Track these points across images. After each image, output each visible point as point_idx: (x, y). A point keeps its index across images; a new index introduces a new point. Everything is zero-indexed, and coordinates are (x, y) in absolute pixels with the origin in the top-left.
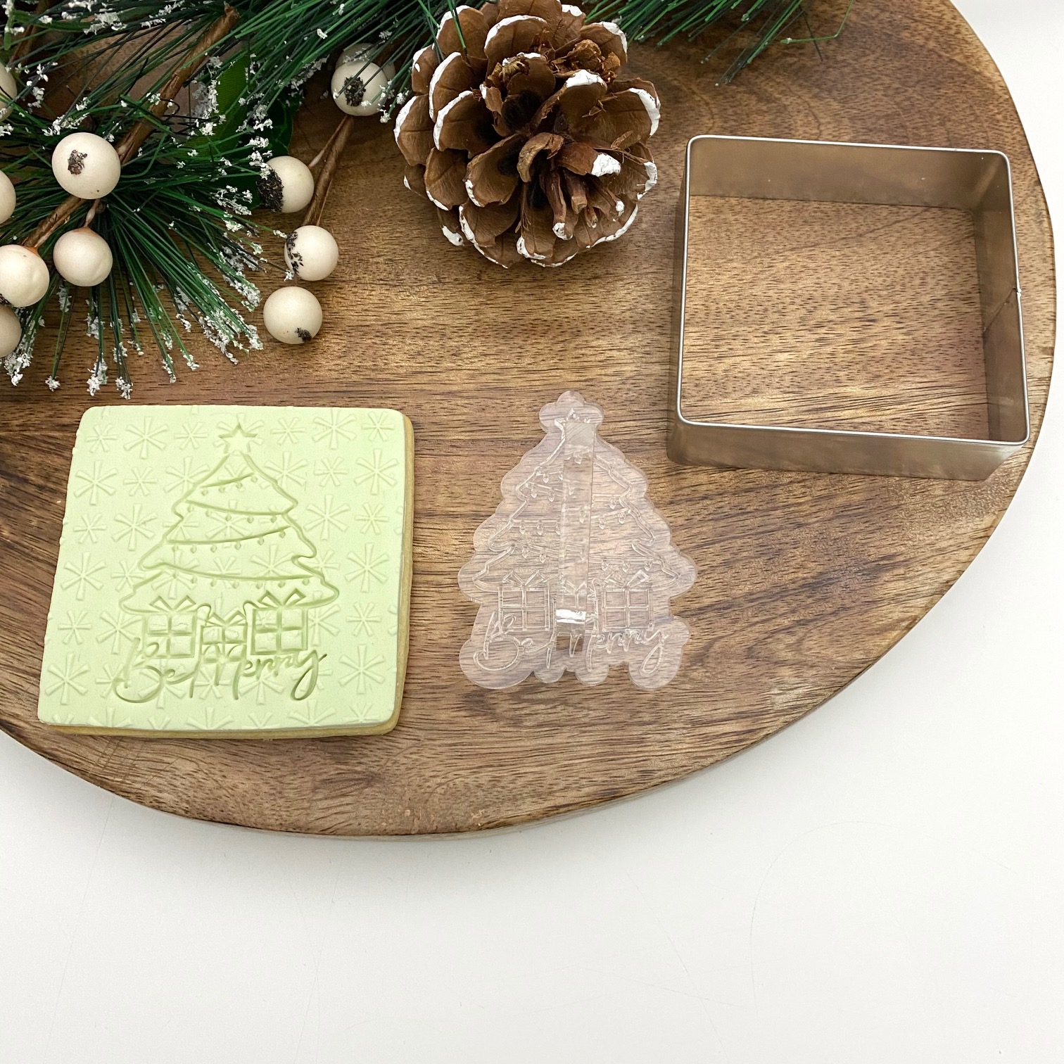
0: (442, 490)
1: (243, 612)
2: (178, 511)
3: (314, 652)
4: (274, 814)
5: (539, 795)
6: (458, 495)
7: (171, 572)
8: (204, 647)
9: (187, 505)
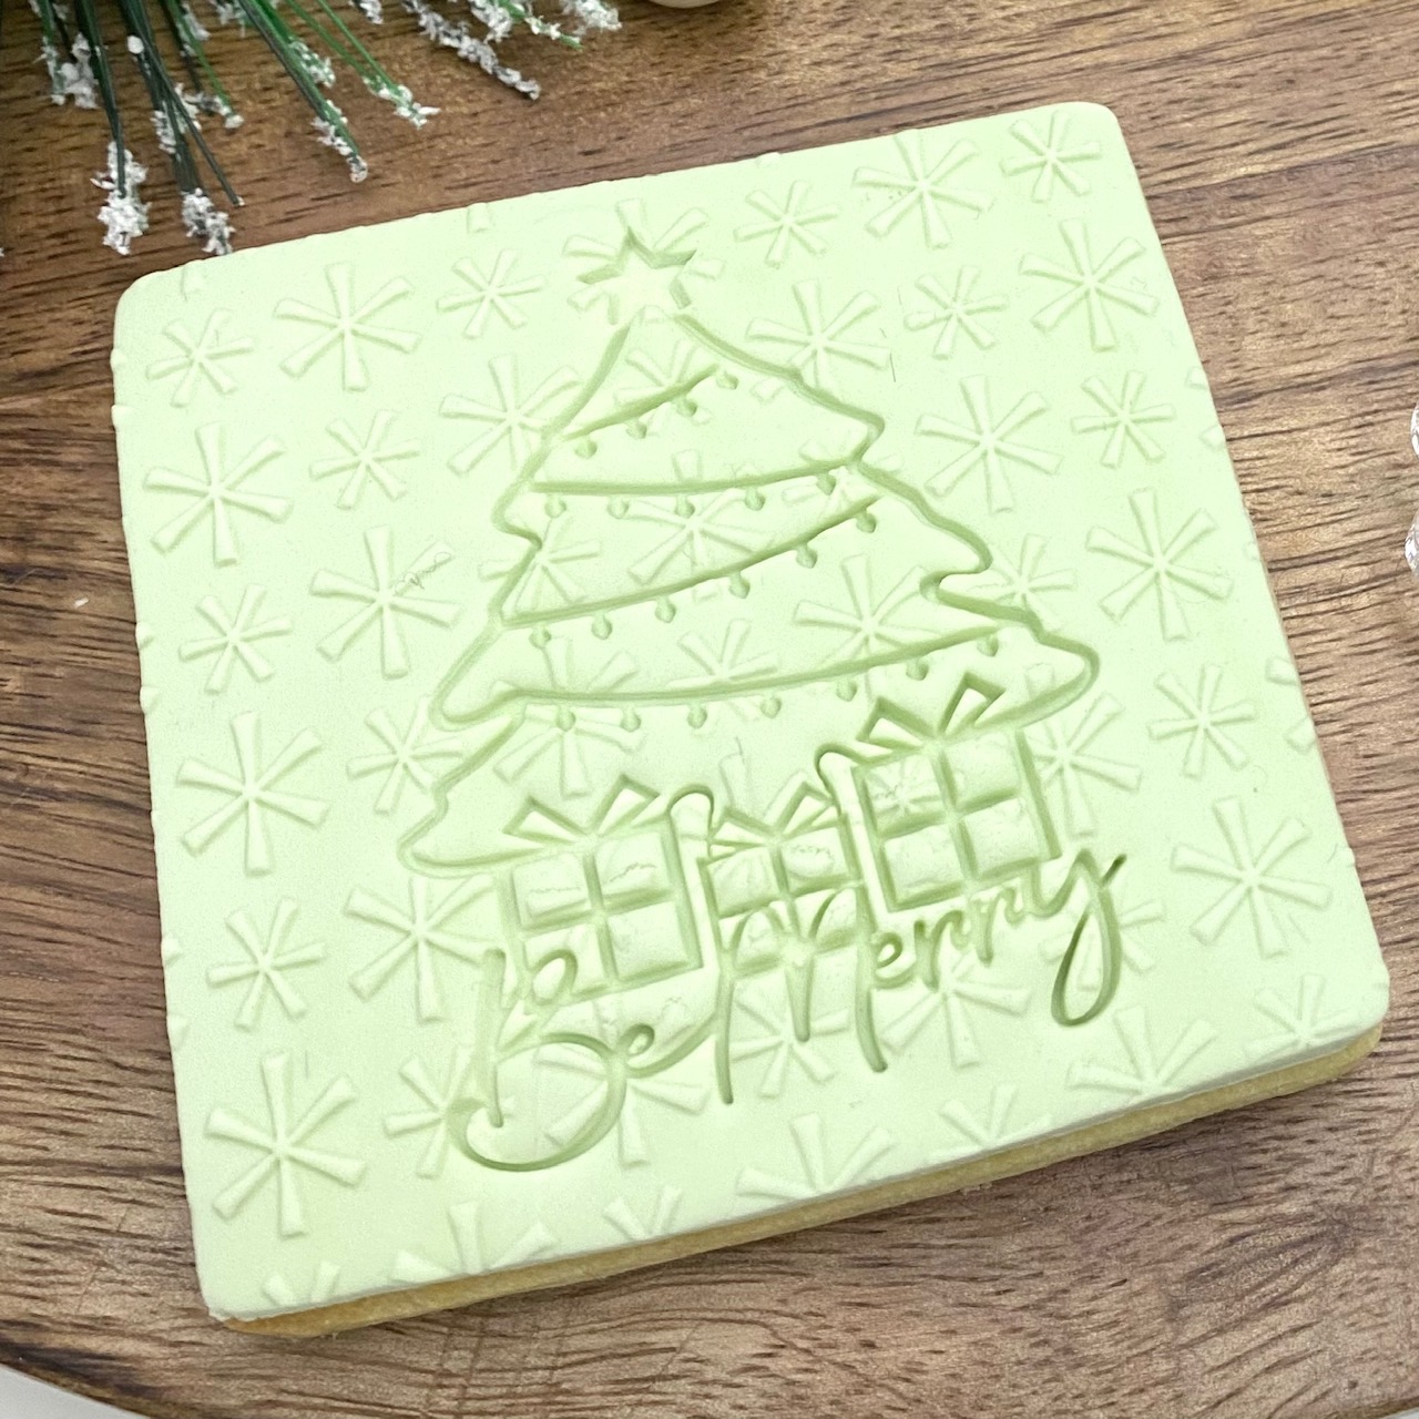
0: (1251, 325)
1: (820, 786)
2: (518, 523)
3: (1084, 859)
6: (1300, 328)
7: (547, 711)
8: (728, 926)
9: (542, 498)
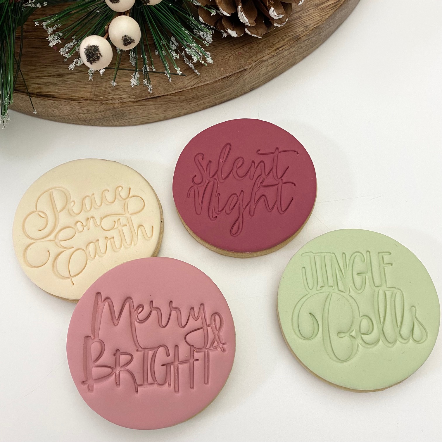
4: (170, 88)
5: (270, 47)
